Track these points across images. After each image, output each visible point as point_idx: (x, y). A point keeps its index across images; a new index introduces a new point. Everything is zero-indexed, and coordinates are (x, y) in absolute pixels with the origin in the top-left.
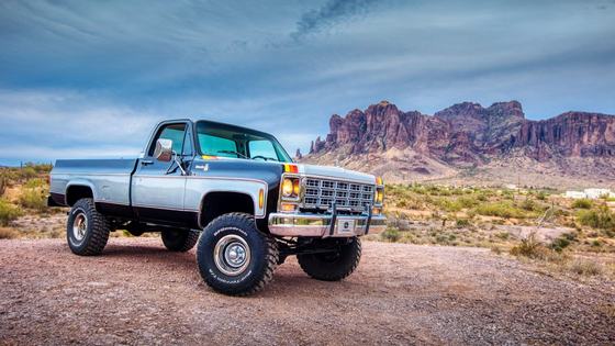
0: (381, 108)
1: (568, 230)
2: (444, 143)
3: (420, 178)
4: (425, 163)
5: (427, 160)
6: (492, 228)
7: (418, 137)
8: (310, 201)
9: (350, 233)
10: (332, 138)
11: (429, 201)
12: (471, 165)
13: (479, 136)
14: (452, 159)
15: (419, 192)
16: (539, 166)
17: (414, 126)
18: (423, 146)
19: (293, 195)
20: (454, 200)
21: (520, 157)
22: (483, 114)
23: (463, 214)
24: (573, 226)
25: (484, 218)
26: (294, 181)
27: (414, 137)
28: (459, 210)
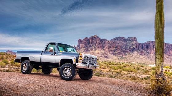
0: (94, 37)
1: (148, 76)
2: (113, 49)
3: (106, 59)
4: (108, 55)
5: (108, 54)
6: (127, 75)
7: (105, 47)
8: (84, 61)
9: (92, 68)
10: (79, 46)
11: (108, 67)
12: (121, 56)
13: (124, 47)
14: (116, 54)
15: (105, 64)
16: (142, 57)
17: (104, 43)
18: (107, 50)
19: (81, 60)
20: (116, 66)
21: (136, 54)
22: (125, 40)
23: (118, 71)
24: (150, 74)
25: (125, 72)
26: (81, 57)
27: (104, 47)
28: (117, 69)
